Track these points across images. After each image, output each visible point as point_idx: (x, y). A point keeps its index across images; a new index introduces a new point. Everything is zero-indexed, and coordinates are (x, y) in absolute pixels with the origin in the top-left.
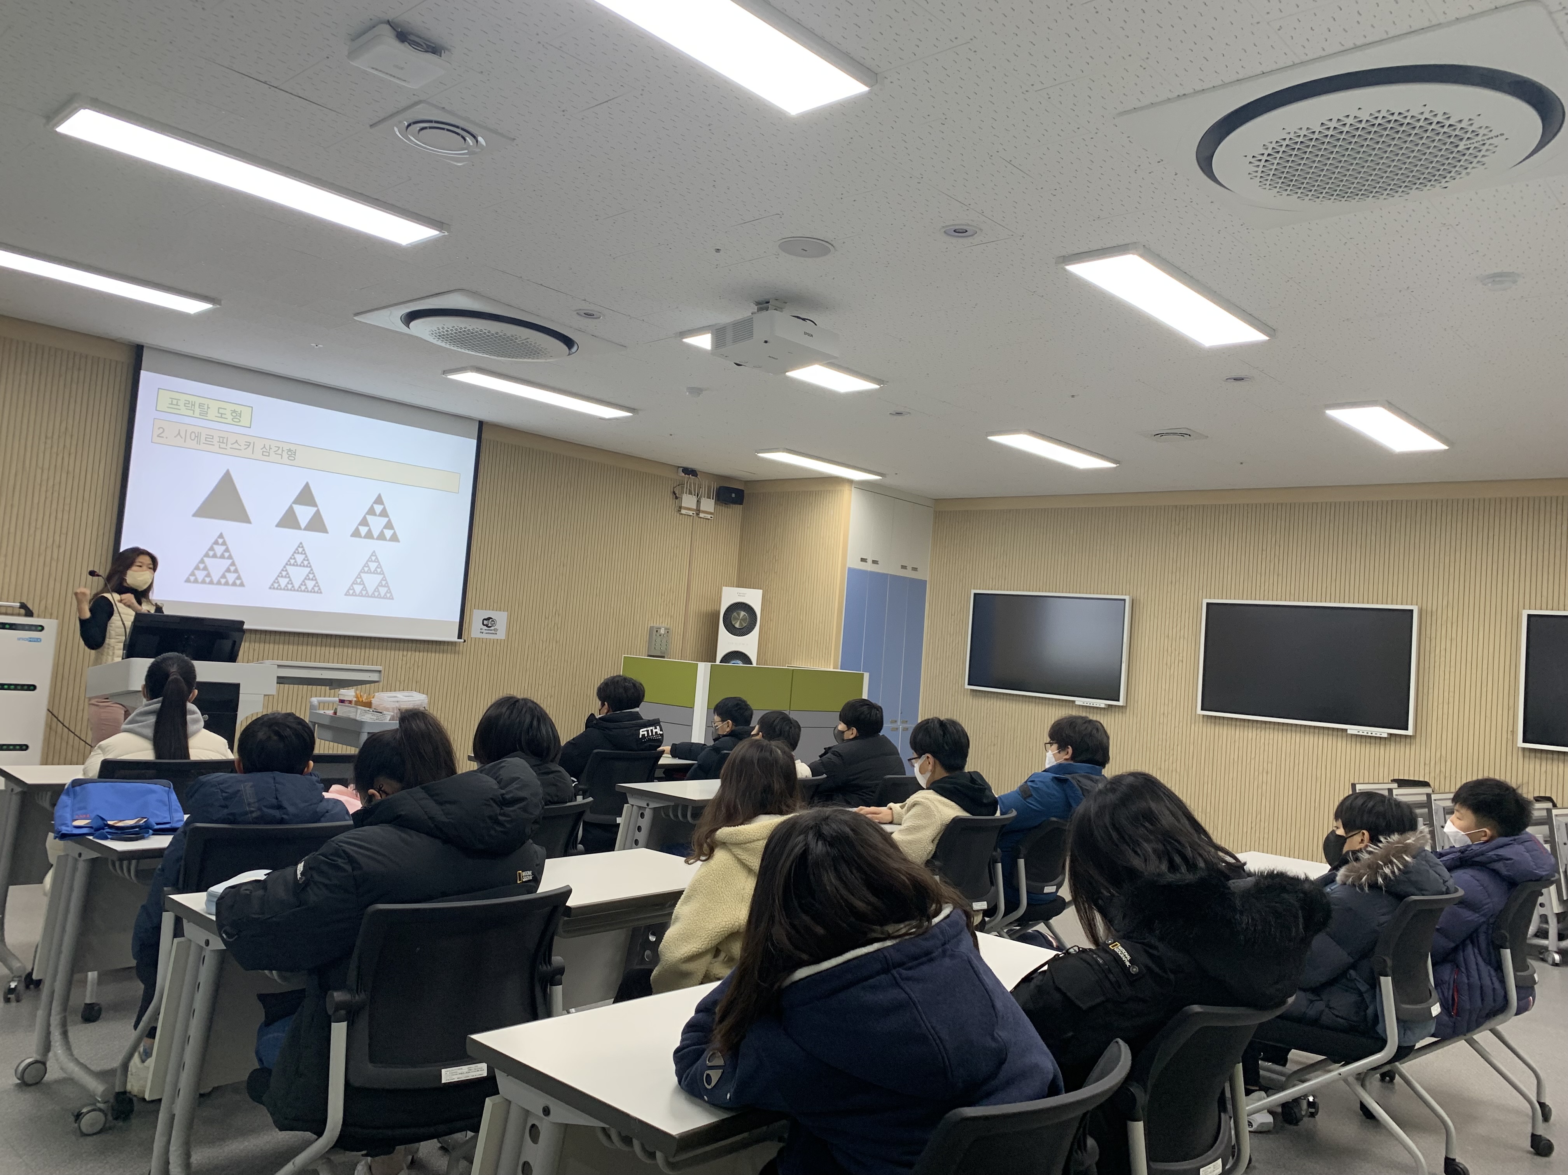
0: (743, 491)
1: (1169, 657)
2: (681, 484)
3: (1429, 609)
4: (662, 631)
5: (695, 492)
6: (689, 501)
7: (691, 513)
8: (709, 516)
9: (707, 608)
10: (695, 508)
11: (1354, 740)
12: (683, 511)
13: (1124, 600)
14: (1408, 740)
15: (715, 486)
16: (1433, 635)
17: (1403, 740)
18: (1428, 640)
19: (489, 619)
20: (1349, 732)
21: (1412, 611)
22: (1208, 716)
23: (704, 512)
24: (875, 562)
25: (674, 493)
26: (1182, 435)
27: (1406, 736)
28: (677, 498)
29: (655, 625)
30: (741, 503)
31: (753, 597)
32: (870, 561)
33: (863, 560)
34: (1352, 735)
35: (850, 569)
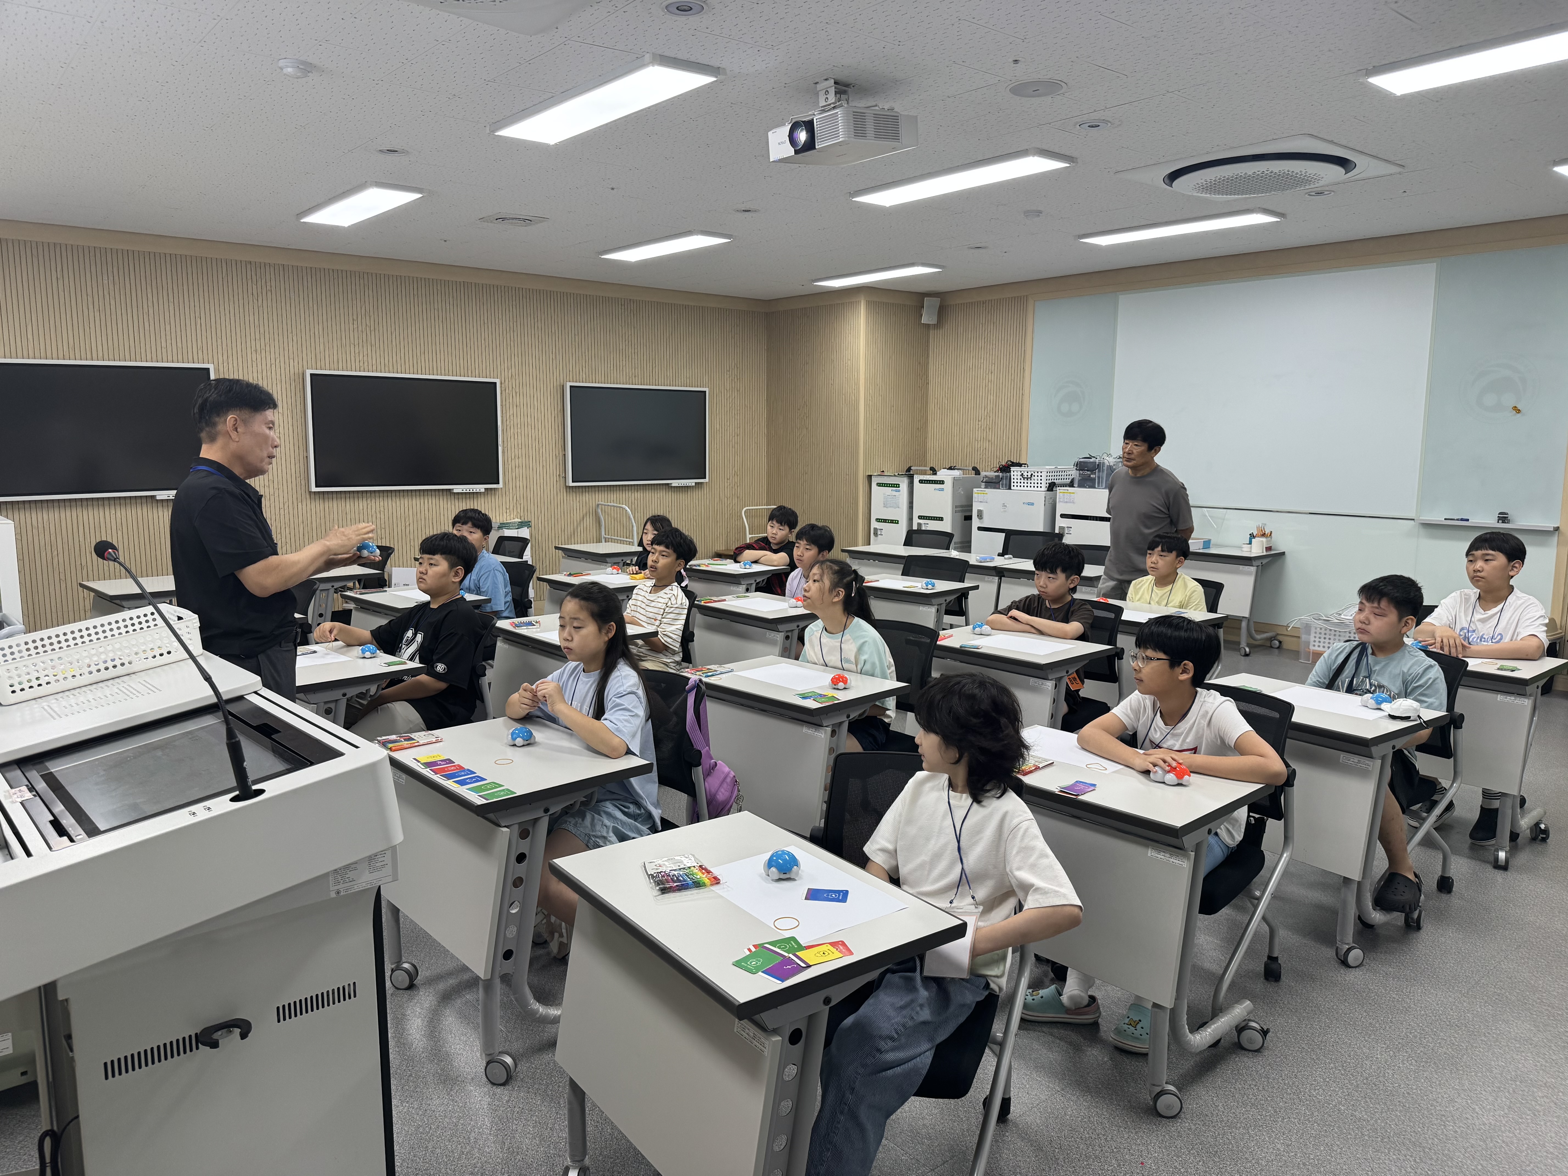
20: (455, 491)
34: (458, 493)
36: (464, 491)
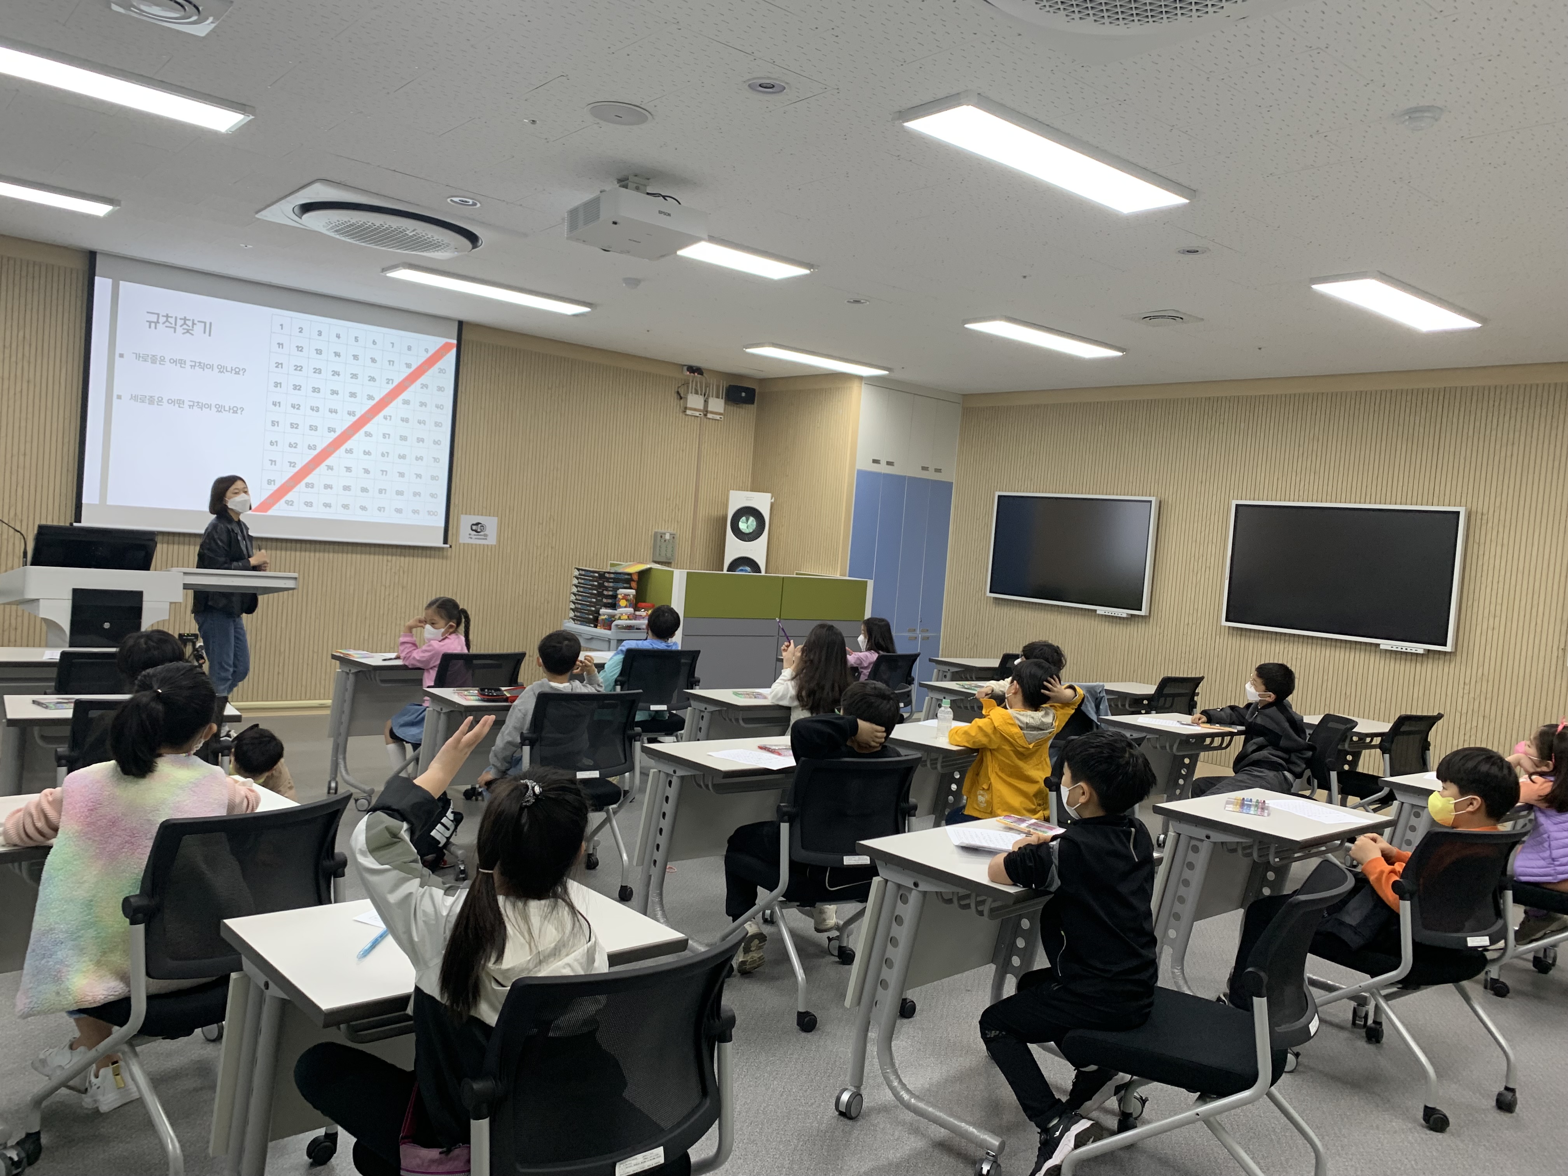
0: (754, 390)
1: (1196, 564)
2: (686, 384)
3: (1479, 510)
4: (667, 537)
5: (701, 391)
6: (695, 401)
7: (697, 414)
8: (718, 417)
9: (716, 513)
10: (701, 407)
11: (1388, 655)
12: (689, 412)
13: (1151, 502)
14: (1448, 657)
15: (724, 384)
16: (1482, 541)
17: (1442, 656)
18: (1476, 546)
19: (477, 524)
20: (1382, 647)
21: (1458, 513)
22: (1234, 628)
23: (712, 413)
24: (889, 463)
25: (678, 393)
26: (1174, 318)
27: (1445, 653)
28: (681, 398)
29: (660, 530)
30: (752, 402)
31: (762, 502)
32: (883, 462)
33: (876, 461)
34: (1386, 650)
35: (858, 471)
36: (1394, 649)
